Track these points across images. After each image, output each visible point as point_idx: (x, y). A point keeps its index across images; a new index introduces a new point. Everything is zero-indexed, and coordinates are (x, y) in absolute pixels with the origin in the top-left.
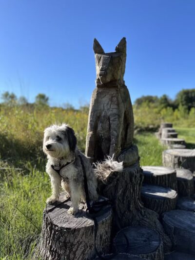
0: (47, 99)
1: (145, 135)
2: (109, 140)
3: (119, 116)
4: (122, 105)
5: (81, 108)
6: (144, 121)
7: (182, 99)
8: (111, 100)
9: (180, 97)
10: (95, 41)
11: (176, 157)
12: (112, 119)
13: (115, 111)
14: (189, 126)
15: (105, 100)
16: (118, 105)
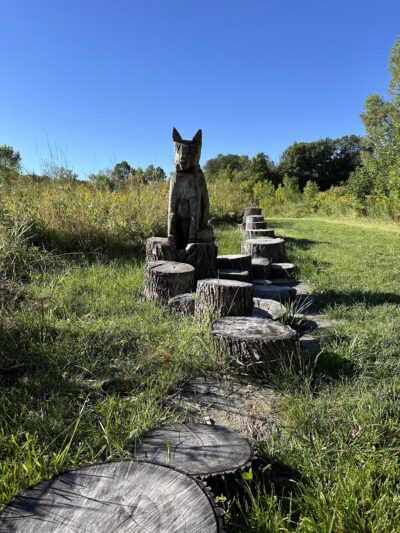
0: (18, 157)
1: (223, 229)
2: (189, 219)
3: (197, 199)
4: (199, 189)
5: (93, 177)
6: (222, 204)
7: (292, 162)
8: (190, 184)
9: (289, 159)
10: (175, 130)
11: (254, 245)
12: (191, 201)
13: (193, 194)
14: (298, 215)
15: (184, 184)
16: (196, 189)
